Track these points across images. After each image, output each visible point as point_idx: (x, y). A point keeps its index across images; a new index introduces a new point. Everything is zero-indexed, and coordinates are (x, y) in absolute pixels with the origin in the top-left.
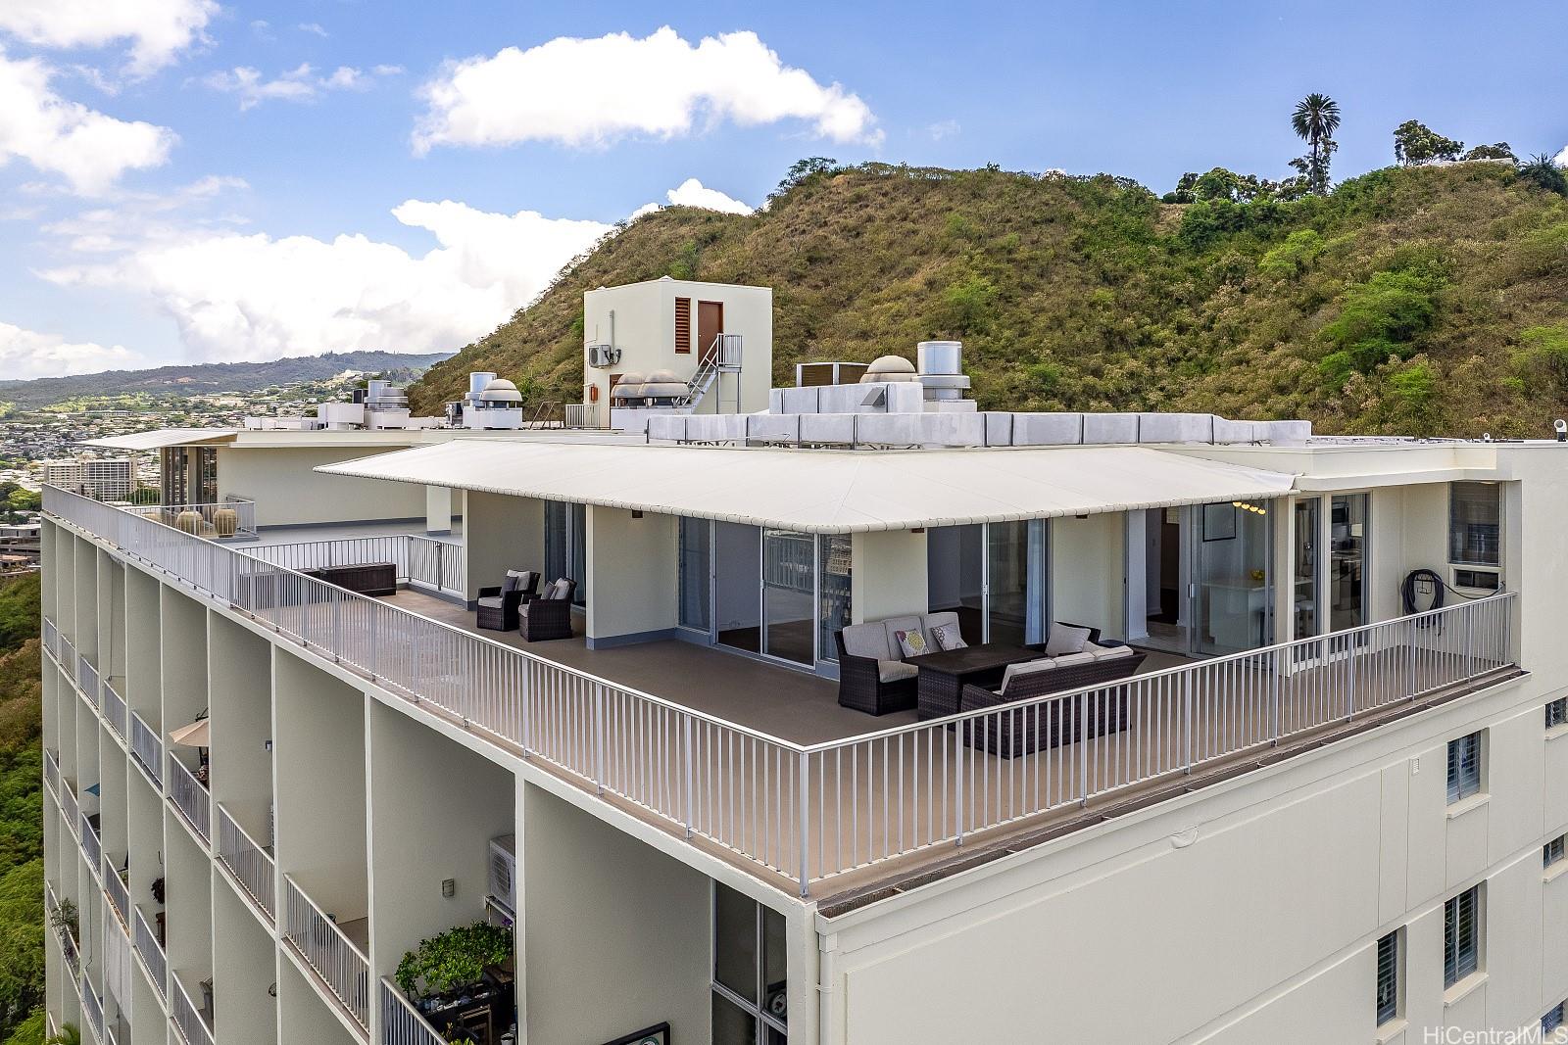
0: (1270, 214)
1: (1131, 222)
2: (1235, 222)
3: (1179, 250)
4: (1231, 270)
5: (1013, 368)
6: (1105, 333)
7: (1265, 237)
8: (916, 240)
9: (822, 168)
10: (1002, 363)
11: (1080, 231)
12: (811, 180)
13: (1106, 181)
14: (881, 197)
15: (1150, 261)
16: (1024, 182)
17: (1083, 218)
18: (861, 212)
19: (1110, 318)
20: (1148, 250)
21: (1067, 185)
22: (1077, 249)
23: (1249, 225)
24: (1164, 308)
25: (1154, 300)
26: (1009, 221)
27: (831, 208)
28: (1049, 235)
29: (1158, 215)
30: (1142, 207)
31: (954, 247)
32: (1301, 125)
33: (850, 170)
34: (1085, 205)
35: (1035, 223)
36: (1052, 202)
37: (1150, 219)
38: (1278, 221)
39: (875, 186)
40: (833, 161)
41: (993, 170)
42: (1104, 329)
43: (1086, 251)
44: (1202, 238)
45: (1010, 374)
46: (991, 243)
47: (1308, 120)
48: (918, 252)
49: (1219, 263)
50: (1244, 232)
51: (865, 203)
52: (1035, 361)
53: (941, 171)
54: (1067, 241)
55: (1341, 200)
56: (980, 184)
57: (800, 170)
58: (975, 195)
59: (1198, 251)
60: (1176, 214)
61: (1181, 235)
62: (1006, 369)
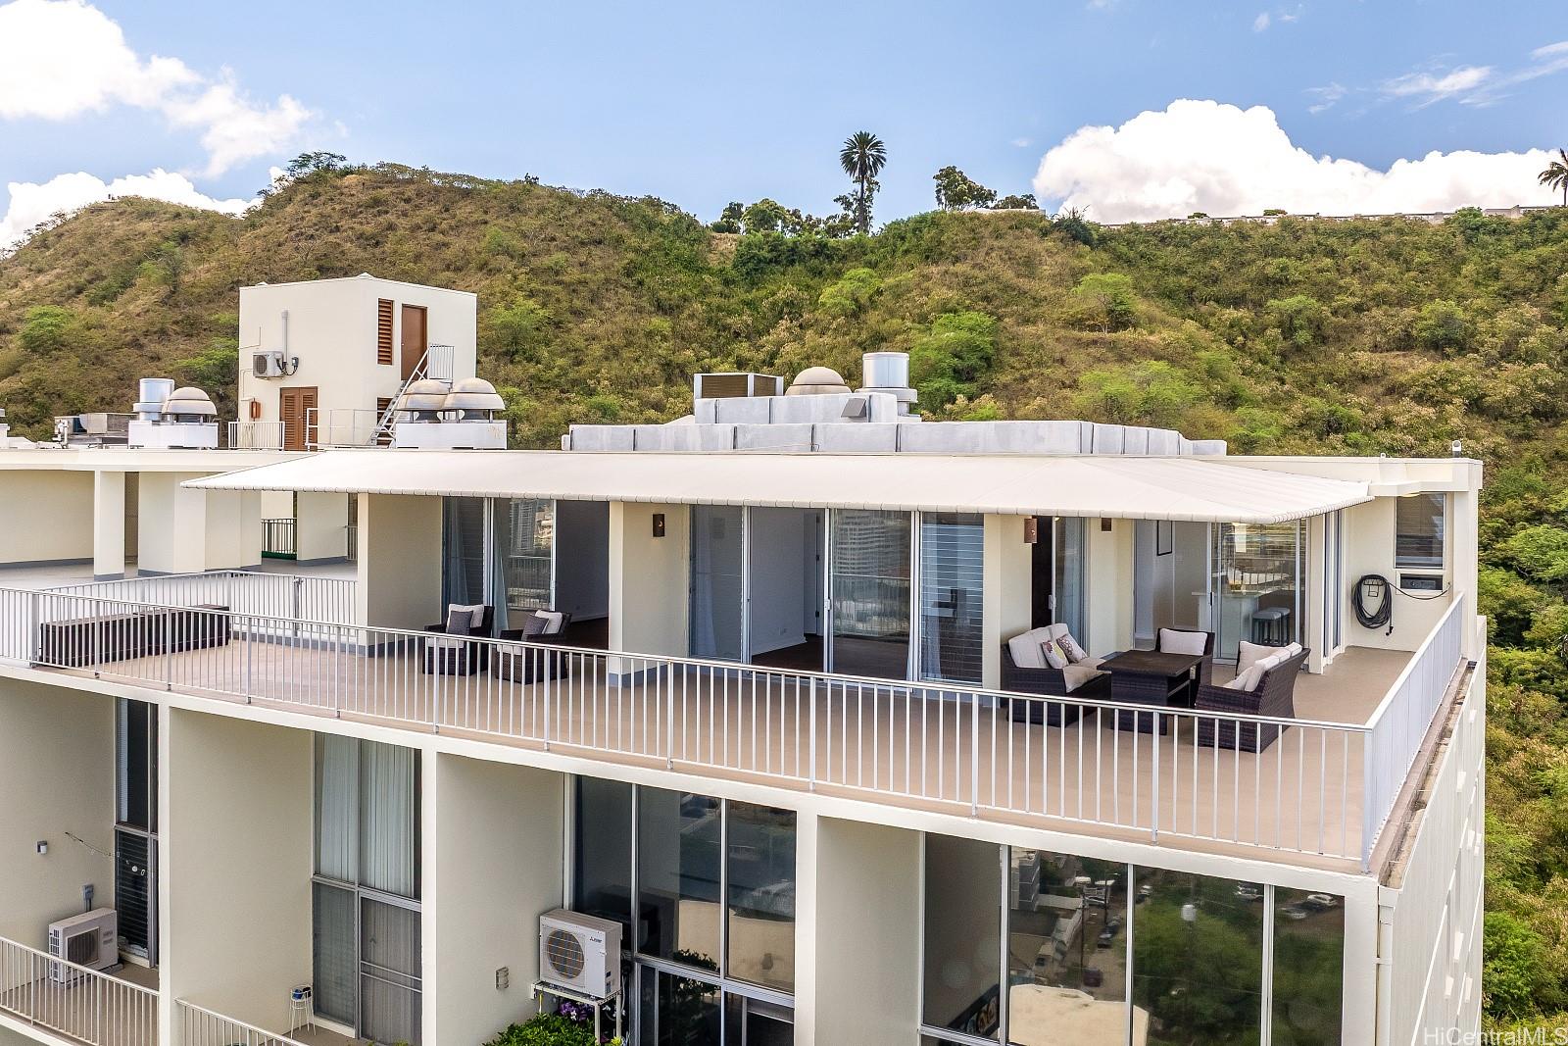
0: (821, 250)
1: (682, 248)
2: (786, 257)
3: (734, 282)
4: (787, 304)
5: (568, 399)
6: (663, 365)
7: (817, 273)
8: (448, 254)
9: (328, 165)
10: (556, 393)
11: (631, 255)
12: (318, 179)
13: (654, 204)
14: (403, 203)
15: (705, 292)
16: (567, 199)
17: (634, 241)
18: (380, 219)
19: (668, 349)
20: (703, 279)
21: (613, 205)
22: (629, 275)
23: (802, 260)
24: (722, 340)
25: (711, 332)
26: (553, 239)
27: (344, 211)
28: (598, 257)
29: (710, 245)
30: (693, 235)
31: (493, 264)
32: (848, 162)
33: (361, 171)
34: (635, 228)
35: (583, 244)
36: (600, 222)
37: (703, 247)
38: (830, 258)
39: (396, 190)
40: (343, 158)
41: (532, 182)
42: (663, 361)
43: (639, 276)
44: (756, 270)
45: (565, 407)
46: (535, 262)
47: (856, 157)
48: (452, 267)
49: (776, 297)
50: (798, 267)
51: (385, 208)
52: (591, 393)
53: (471, 179)
54: (619, 265)
55: (891, 241)
56: (518, 198)
57: (303, 165)
58: (513, 209)
59: (753, 284)
60: (727, 244)
61: (735, 266)
62: (560, 401)
